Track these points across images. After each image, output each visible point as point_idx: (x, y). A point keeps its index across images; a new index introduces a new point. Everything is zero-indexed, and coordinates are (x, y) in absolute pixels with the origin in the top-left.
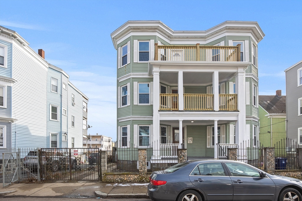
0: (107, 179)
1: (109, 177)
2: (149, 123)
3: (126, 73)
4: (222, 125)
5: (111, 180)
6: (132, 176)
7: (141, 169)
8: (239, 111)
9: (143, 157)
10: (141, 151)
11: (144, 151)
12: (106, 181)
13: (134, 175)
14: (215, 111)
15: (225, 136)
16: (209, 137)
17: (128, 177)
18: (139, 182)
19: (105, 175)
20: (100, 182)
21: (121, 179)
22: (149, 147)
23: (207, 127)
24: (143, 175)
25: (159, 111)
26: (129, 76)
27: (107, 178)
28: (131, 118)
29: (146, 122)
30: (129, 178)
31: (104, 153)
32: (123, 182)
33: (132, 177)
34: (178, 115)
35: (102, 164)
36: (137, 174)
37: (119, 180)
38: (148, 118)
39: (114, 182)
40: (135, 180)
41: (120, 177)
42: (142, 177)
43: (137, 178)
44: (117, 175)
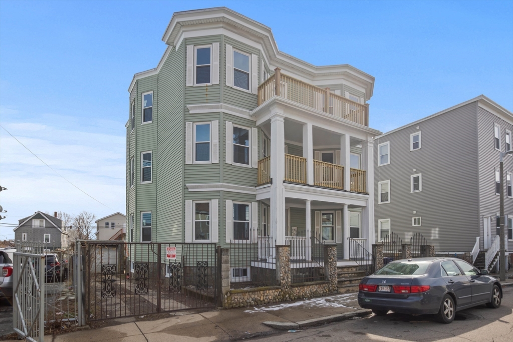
0: (233, 302)
1: (237, 298)
2: (247, 199)
3: (208, 101)
4: (337, 211)
5: (240, 303)
6: (271, 291)
7: (283, 280)
8: (368, 194)
9: (286, 258)
10: (283, 248)
11: (287, 248)
12: (231, 306)
13: (274, 291)
14: (346, 191)
15: (341, 227)
16: (318, 227)
17: (266, 294)
18: (281, 301)
19: (229, 294)
20: (222, 309)
21: (255, 300)
22: (248, 242)
23: (316, 212)
24: (286, 288)
25: (284, 182)
26: (217, 107)
27: (234, 300)
28: (221, 186)
29: (245, 197)
30: (267, 296)
31: (227, 252)
32: (258, 303)
33: (271, 294)
34: (307, 192)
35: (223, 274)
36: (277, 289)
37: (252, 302)
38: (249, 190)
39: (244, 307)
40: (276, 300)
41: (253, 296)
42: (285, 294)
43: (279, 295)
44: (249, 292)
